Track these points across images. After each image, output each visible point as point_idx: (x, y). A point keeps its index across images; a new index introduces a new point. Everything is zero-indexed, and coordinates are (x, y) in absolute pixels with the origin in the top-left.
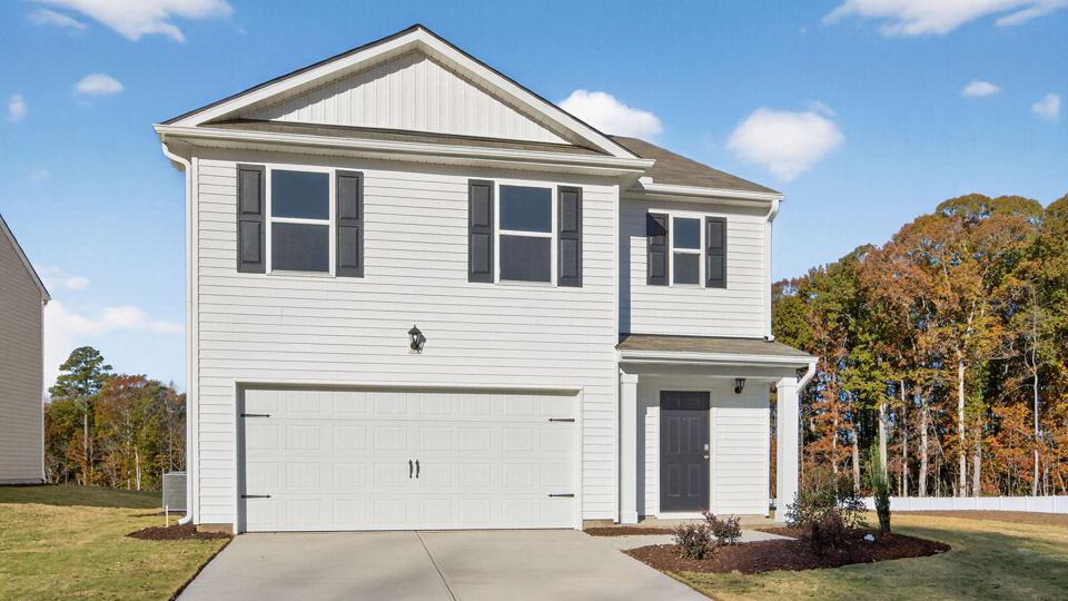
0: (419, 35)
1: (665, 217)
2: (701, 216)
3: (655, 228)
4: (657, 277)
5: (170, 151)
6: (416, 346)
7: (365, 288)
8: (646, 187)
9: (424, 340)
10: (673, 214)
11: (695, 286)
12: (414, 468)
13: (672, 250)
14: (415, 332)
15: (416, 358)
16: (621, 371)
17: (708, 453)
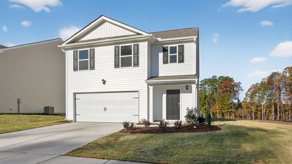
0: (103, 17)
1: (167, 47)
2: (177, 45)
3: (165, 50)
4: (165, 62)
5: (63, 50)
6: (104, 83)
7: (95, 72)
8: (160, 41)
9: (106, 82)
10: (169, 46)
11: (176, 63)
12: (105, 109)
13: (169, 55)
14: (103, 80)
15: (104, 86)
16: (149, 86)
17: (179, 105)
